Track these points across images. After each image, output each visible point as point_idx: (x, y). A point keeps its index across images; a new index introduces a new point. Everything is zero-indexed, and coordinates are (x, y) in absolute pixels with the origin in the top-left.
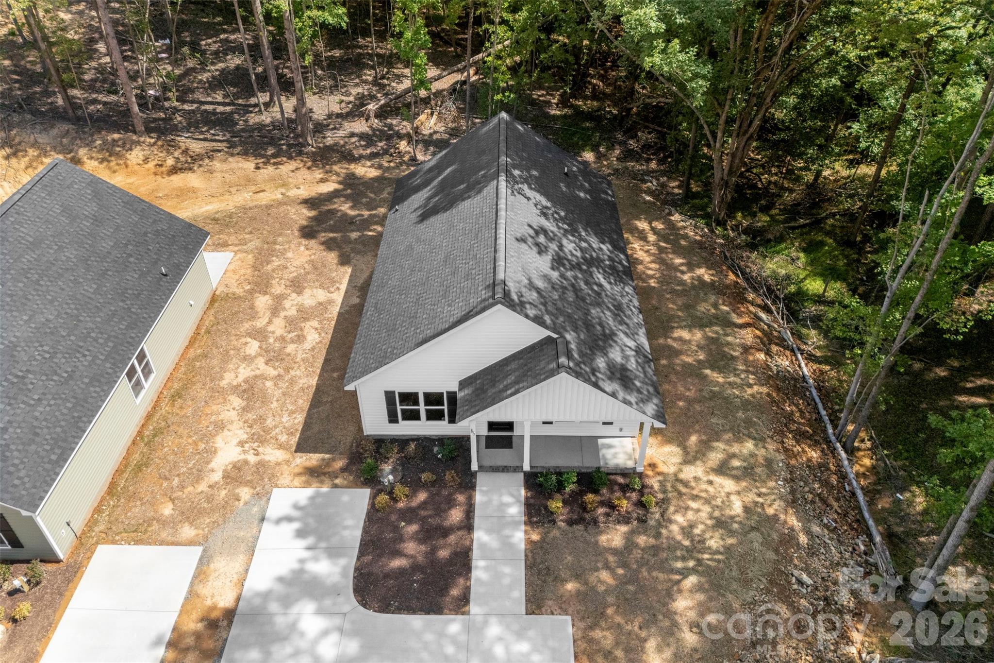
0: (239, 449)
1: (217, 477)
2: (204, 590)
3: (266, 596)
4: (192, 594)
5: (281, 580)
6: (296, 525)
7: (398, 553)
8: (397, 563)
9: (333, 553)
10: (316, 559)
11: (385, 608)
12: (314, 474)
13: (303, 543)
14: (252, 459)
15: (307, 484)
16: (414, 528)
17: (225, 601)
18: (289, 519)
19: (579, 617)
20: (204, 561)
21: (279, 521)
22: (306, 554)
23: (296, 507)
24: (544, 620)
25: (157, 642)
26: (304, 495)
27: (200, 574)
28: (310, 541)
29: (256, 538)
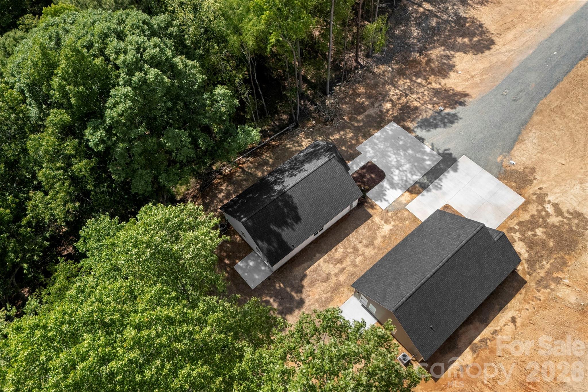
0: (384, 227)
1: (393, 223)
2: (409, 199)
3: (400, 188)
4: (412, 200)
5: (396, 189)
6: (385, 197)
7: (371, 177)
8: (373, 176)
9: (382, 186)
10: (386, 188)
11: (382, 172)
12: (372, 207)
13: (386, 193)
14: (383, 222)
15: (376, 205)
16: (365, 180)
17: (407, 194)
18: (385, 200)
19: (354, 147)
20: (406, 204)
21: (387, 201)
22: (387, 190)
23: (381, 201)
24: (360, 150)
25: (423, 195)
26: (378, 203)
27: (409, 202)
28: (384, 192)
29: (394, 201)
